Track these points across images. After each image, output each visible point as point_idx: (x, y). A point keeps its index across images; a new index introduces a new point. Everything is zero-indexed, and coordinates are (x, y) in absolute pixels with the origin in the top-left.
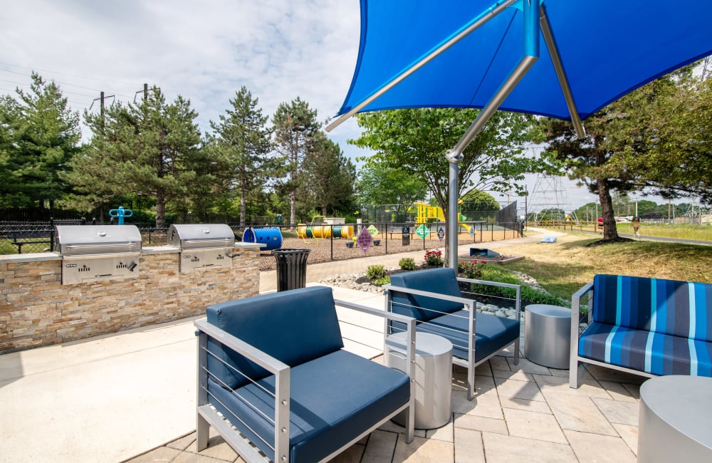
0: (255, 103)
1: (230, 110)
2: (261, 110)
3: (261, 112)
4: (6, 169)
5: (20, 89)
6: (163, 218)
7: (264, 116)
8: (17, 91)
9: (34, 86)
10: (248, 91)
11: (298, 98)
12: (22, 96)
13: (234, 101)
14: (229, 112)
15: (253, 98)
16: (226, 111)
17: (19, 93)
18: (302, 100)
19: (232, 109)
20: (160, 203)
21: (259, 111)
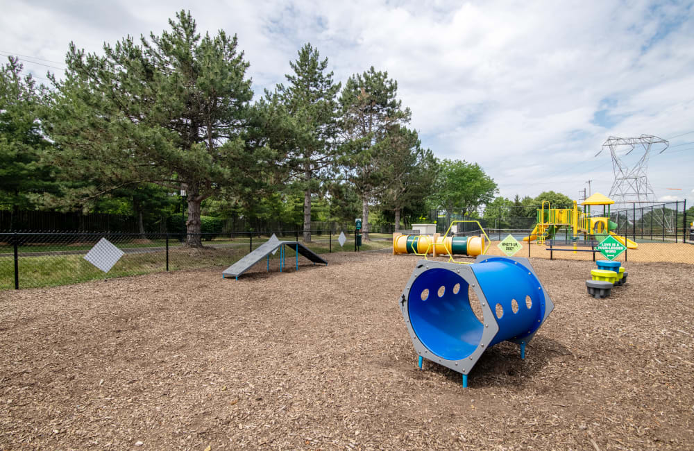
0: (324, 65)
1: (291, 76)
2: (332, 73)
3: (332, 77)
4: (15, 163)
5: (51, 74)
6: (197, 223)
7: (335, 83)
8: (48, 76)
9: (69, 72)
10: (314, 49)
11: (372, 69)
12: (54, 81)
13: (295, 63)
14: (289, 78)
15: (320, 60)
16: (286, 76)
17: (51, 79)
18: (377, 71)
19: (292, 73)
20: (192, 200)
21: (329, 76)
